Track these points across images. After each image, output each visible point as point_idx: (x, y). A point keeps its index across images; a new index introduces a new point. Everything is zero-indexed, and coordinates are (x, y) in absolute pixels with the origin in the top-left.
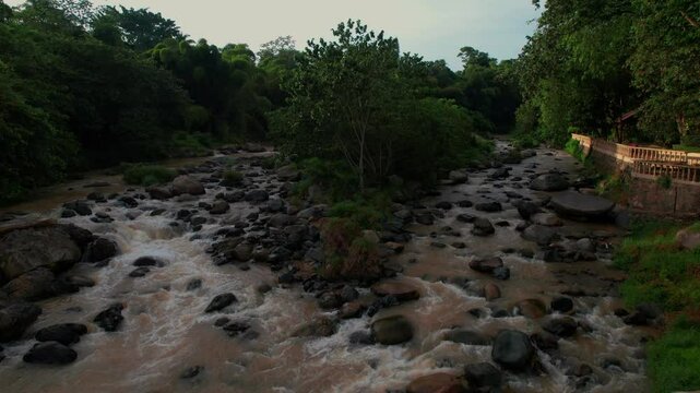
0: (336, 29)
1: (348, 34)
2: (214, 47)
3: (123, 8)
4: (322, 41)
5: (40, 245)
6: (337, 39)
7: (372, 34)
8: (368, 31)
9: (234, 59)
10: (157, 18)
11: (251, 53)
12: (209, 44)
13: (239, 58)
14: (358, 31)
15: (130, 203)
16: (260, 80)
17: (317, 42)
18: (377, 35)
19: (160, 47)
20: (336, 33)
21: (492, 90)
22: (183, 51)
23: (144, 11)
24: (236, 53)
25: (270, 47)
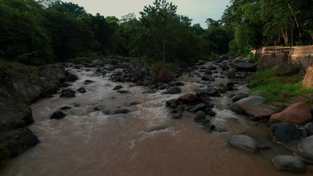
0: (155, 2)
1: (159, 4)
2: (103, 17)
3: (62, 2)
4: (150, 6)
5: (55, 72)
6: (155, 6)
7: (168, 3)
8: (166, 3)
9: (111, 22)
10: (76, 6)
11: (117, 20)
12: (101, 15)
13: (112, 21)
14: (163, 3)
15: (78, 68)
16: (121, 31)
17: (148, 6)
18: (169, 4)
19: (80, 17)
20: (154, 4)
21: (220, 37)
22: (90, 18)
23: (71, 3)
24: (111, 19)
25: (125, 17)
